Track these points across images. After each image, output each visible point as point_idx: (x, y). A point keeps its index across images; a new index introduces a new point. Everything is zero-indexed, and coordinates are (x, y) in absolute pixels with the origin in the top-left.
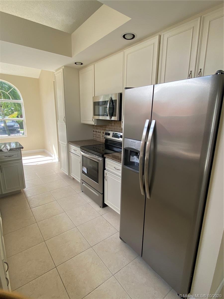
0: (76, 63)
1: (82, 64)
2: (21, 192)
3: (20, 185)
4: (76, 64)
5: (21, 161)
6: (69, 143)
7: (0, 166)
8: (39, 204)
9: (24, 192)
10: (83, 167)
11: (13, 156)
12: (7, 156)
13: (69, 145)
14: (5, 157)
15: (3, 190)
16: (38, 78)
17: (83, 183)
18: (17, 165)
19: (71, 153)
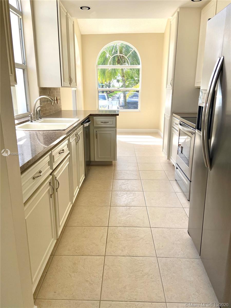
2: (112, 165)
4: (194, 1)
5: (115, 129)
6: (173, 115)
7: (96, 131)
8: (122, 178)
9: (115, 166)
10: (179, 146)
11: (108, 122)
12: (103, 122)
13: (173, 117)
14: (101, 122)
15: (97, 157)
16: (163, 32)
17: (177, 168)
18: (111, 133)
19: (173, 129)
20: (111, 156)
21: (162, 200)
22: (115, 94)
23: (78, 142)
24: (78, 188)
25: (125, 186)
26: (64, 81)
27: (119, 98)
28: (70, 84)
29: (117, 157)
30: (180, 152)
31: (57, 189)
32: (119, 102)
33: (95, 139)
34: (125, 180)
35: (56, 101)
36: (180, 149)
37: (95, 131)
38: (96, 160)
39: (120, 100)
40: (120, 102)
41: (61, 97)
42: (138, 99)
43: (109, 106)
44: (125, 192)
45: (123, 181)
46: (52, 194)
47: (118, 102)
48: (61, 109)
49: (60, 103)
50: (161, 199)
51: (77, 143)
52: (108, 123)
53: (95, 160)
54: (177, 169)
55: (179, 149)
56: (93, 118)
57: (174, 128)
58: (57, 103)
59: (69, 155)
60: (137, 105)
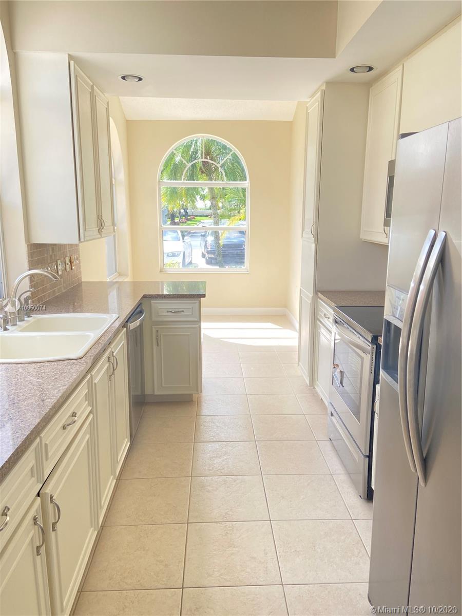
0: (355, 69)
1: (371, 69)
2: (192, 401)
3: (191, 383)
4: (354, 72)
5: (197, 326)
6: (317, 294)
7: (157, 331)
8: (214, 437)
9: (199, 403)
10: (334, 367)
11: (183, 311)
12: (171, 312)
13: (318, 299)
14: (168, 312)
15: (157, 386)
16: (292, 120)
17: (332, 415)
18: (189, 334)
19: (319, 323)
20: (190, 384)
21: (303, 499)
22: (198, 223)
23: (113, 374)
24: (114, 478)
25: (220, 460)
26: (85, 229)
27: (204, 236)
28: (100, 231)
29: (203, 380)
30: (338, 382)
31: (54, 524)
32: (206, 243)
33: (155, 347)
34: (220, 443)
35: (68, 267)
36: (338, 375)
37: (154, 330)
38: (157, 393)
39: (207, 239)
40: (208, 244)
41: (81, 255)
42: (244, 237)
43: (184, 252)
44: (221, 479)
45: (217, 445)
46: (41, 543)
47: (204, 245)
48: (80, 279)
49: (79, 267)
50: (302, 497)
51: (110, 376)
52: (182, 313)
53: (154, 391)
54: (332, 417)
55: (336, 373)
56: (150, 302)
57: (321, 322)
58: (72, 269)
59: (91, 416)
60: (242, 250)
